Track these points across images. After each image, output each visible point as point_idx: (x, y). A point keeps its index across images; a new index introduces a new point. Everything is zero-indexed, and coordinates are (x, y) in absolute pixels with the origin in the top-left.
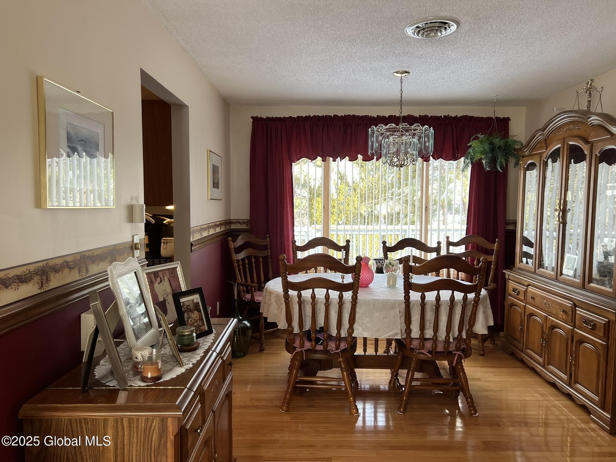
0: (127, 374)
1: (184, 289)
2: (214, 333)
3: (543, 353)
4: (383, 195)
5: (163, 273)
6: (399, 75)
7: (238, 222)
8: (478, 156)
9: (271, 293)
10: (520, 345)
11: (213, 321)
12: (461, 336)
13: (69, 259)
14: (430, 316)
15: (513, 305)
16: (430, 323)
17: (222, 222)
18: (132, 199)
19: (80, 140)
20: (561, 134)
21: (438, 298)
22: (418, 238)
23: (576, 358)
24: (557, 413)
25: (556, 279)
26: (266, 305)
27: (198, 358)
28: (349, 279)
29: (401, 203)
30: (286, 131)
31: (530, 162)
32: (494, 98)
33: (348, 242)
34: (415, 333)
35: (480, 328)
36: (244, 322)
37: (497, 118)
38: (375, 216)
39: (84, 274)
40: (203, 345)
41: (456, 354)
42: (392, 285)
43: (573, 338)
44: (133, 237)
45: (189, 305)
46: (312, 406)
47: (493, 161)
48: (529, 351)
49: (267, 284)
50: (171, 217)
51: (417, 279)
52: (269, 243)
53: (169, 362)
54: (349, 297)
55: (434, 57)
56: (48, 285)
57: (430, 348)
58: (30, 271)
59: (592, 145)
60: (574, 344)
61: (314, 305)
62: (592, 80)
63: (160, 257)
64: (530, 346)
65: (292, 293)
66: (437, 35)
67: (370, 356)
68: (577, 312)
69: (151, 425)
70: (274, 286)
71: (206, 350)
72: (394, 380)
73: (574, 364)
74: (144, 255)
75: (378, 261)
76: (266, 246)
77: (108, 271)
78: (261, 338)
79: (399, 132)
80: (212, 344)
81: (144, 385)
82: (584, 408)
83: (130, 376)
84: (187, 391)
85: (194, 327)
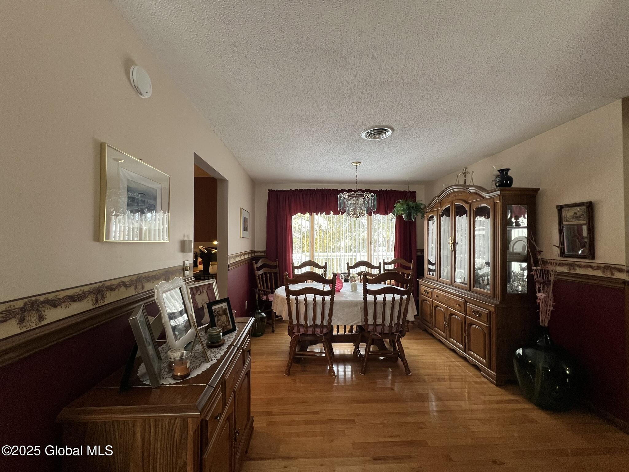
0: (164, 371)
1: (218, 298)
2: (237, 330)
3: (446, 330)
4: (342, 236)
5: (203, 287)
6: (355, 164)
7: (259, 252)
8: (401, 212)
9: (278, 297)
10: (430, 325)
11: (237, 320)
12: (399, 323)
13: (125, 280)
14: (380, 310)
15: (424, 300)
16: (380, 315)
17: (249, 252)
18: (184, 236)
20: (450, 198)
21: (385, 299)
22: (366, 260)
23: (469, 335)
24: (459, 371)
25: (452, 285)
26: (275, 304)
27: (222, 353)
28: (327, 288)
29: (352, 240)
30: (288, 197)
31: (431, 215)
32: (408, 180)
33: (326, 263)
34: (371, 321)
35: (410, 317)
36: (262, 314)
38: (337, 247)
39: (140, 291)
40: (228, 341)
41: (396, 334)
42: (354, 289)
43: (465, 322)
44: (184, 262)
45: (219, 311)
46: (304, 371)
47: (409, 215)
48: (436, 329)
49: (276, 291)
50: (216, 249)
51: (370, 287)
52: (278, 264)
53: (200, 357)
54: (328, 299)
55: (376, 153)
56: (103, 301)
57: (380, 331)
58: (84, 291)
59: (471, 204)
60: (466, 326)
61: (306, 305)
62: (466, 168)
63: (209, 274)
64: (436, 325)
65: (292, 297)
66: (380, 137)
67: (341, 335)
68: (468, 305)
69: (174, 424)
70: (281, 292)
71: (229, 345)
72: (356, 350)
73: (467, 338)
74: (192, 274)
75: (345, 275)
76: (276, 266)
77: (155, 289)
78: (273, 323)
79: (356, 197)
80: (235, 340)
81: (174, 383)
82: (476, 367)
83: (165, 373)
84: (208, 388)
85: (221, 328)
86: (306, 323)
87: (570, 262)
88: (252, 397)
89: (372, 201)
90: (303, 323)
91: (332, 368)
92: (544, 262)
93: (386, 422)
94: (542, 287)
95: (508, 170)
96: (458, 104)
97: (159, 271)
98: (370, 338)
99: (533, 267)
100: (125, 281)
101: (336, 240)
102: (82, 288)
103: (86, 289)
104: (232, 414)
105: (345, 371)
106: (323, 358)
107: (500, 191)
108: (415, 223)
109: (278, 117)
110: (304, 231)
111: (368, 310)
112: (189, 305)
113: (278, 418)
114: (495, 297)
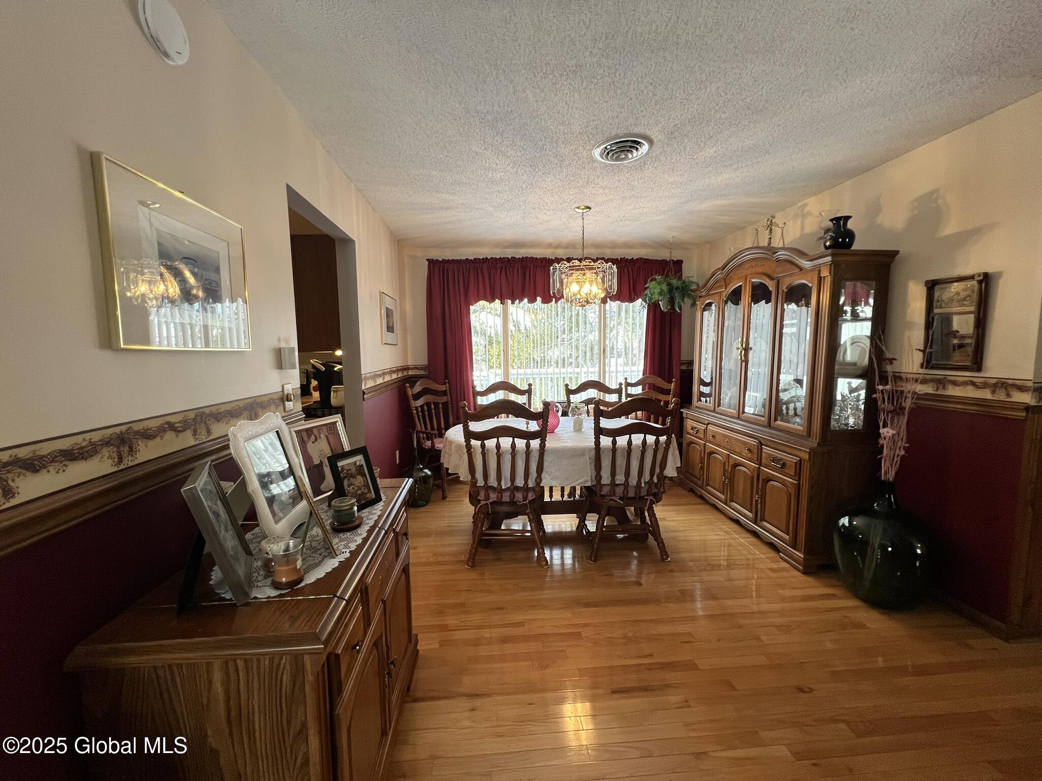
0: (256, 574)
1: (347, 448)
2: (384, 500)
3: (725, 490)
5: (319, 430)
6: (581, 211)
7: (416, 368)
8: (656, 297)
9: (451, 442)
10: (700, 482)
11: (382, 483)
12: (652, 481)
13: (172, 419)
14: (621, 462)
15: (691, 443)
16: (621, 469)
17: (399, 368)
18: (279, 340)
19: (184, 258)
20: (743, 271)
21: (630, 442)
22: (597, 380)
23: (763, 497)
24: (745, 552)
25: (739, 418)
26: (446, 455)
27: (359, 541)
28: (534, 426)
30: (463, 274)
31: (708, 301)
32: (671, 239)
33: (530, 385)
34: (606, 479)
35: (670, 471)
36: (425, 471)
37: (673, 261)
39: (203, 437)
40: (368, 519)
41: (647, 499)
42: (578, 428)
43: (758, 476)
44: (283, 386)
45: (350, 470)
46: (499, 560)
47: (672, 301)
48: (709, 488)
49: (447, 432)
50: (340, 364)
51: (605, 423)
52: (448, 388)
53: (320, 549)
54: (536, 445)
55: (618, 189)
56: (133, 458)
57: (621, 495)
58: (92, 440)
59: (778, 281)
60: (760, 482)
61: (499, 455)
62: (773, 217)
63: (330, 407)
64: (711, 483)
65: (475, 443)
66: (626, 158)
67: (557, 502)
68: (764, 450)
69: (279, 664)
70: (455, 435)
71: (371, 527)
72: (582, 525)
73: (761, 502)
74: (299, 407)
75: (562, 404)
76: (445, 391)
77: (230, 435)
78: (443, 485)
79: (582, 269)
80: (380, 517)
81: (275, 595)
82: (772, 546)
83: (260, 578)
84: (337, 602)
85: (355, 497)
86: (499, 484)
87: (939, 377)
88: (413, 603)
89: (610, 277)
90: (495, 485)
91: (542, 555)
92: (898, 378)
93: (630, 635)
94: (889, 419)
95: (848, 218)
96: (772, 91)
97: (239, 403)
98: (604, 506)
99: (878, 385)
100: (172, 421)
101: (546, 346)
102: (88, 436)
103: (96, 437)
104: (381, 635)
105: (562, 558)
106: (526, 539)
107: (833, 255)
108: (680, 315)
109: (440, 117)
110: (491, 334)
111: (602, 461)
112: (296, 460)
113: (457, 635)
114: (810, 436)
